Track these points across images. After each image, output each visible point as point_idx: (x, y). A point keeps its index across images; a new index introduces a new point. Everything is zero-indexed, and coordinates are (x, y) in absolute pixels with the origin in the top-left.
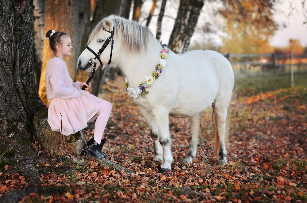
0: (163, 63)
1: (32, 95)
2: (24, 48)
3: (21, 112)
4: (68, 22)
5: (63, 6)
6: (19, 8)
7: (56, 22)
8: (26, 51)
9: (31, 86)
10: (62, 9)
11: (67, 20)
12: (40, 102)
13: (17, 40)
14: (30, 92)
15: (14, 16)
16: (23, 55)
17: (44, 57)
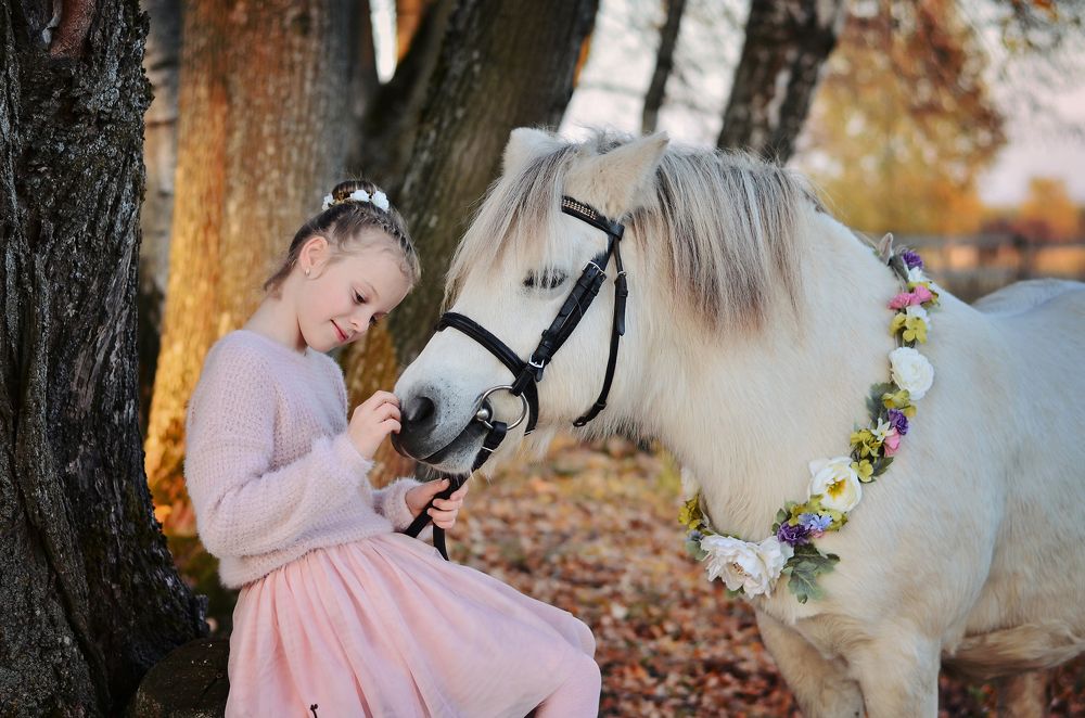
0: (913, 372)
1: (127, 548)
2: (84, 269)
3: (57, 669)
4: (295, 111)
5: (274, 34)
6: (53, 23)
7: (237, 113)
8: (94, 287)
9: (124, 495)
10: (268, 50)
11: (289, 103)
12: (170, 582)
13: (38, 226)
14: (114, 531)
15: (21, 78)
16: (72, 313)
17: (176, 279)
